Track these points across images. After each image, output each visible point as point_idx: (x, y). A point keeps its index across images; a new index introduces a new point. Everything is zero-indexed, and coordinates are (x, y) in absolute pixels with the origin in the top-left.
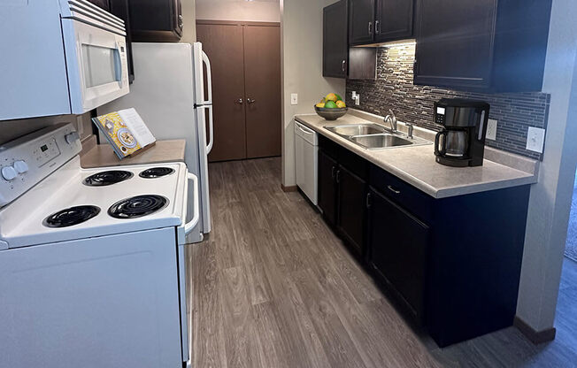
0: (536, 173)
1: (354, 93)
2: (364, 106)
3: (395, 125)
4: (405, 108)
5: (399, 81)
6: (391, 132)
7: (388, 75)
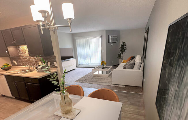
0: (57, 69)
1: (14, 61)
2: (19, 65)
3: (29, 68)
4: (31, 63)
5: (27, 56)
6: (29, 70)
7: (23, 55)
